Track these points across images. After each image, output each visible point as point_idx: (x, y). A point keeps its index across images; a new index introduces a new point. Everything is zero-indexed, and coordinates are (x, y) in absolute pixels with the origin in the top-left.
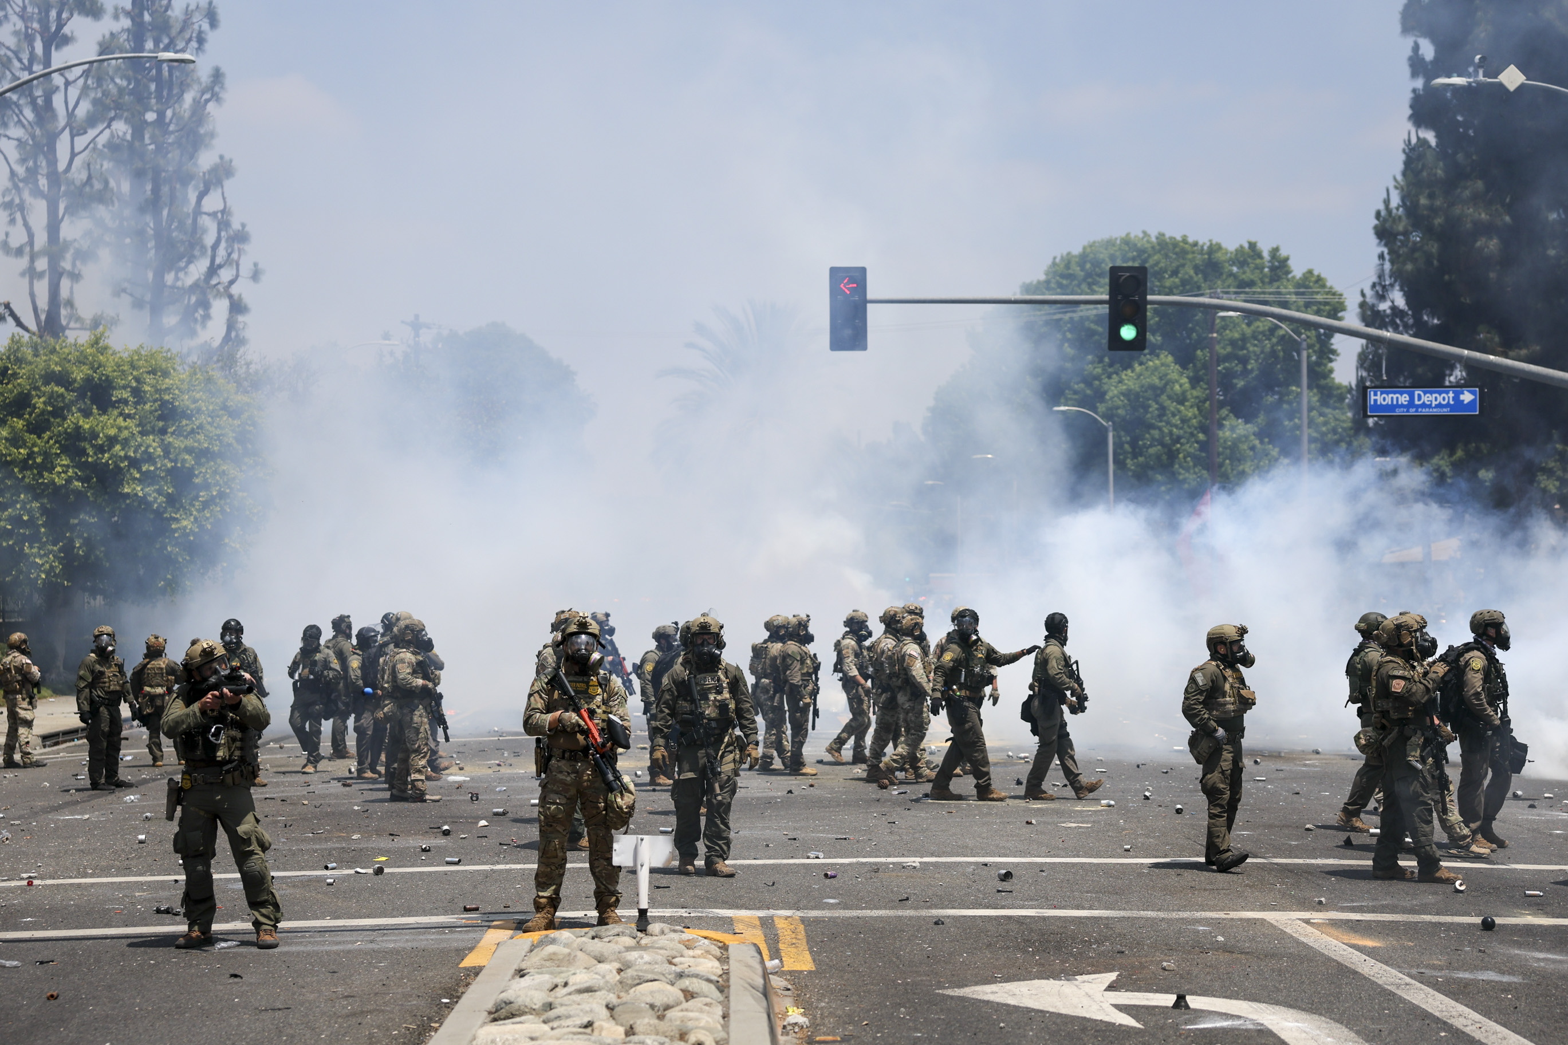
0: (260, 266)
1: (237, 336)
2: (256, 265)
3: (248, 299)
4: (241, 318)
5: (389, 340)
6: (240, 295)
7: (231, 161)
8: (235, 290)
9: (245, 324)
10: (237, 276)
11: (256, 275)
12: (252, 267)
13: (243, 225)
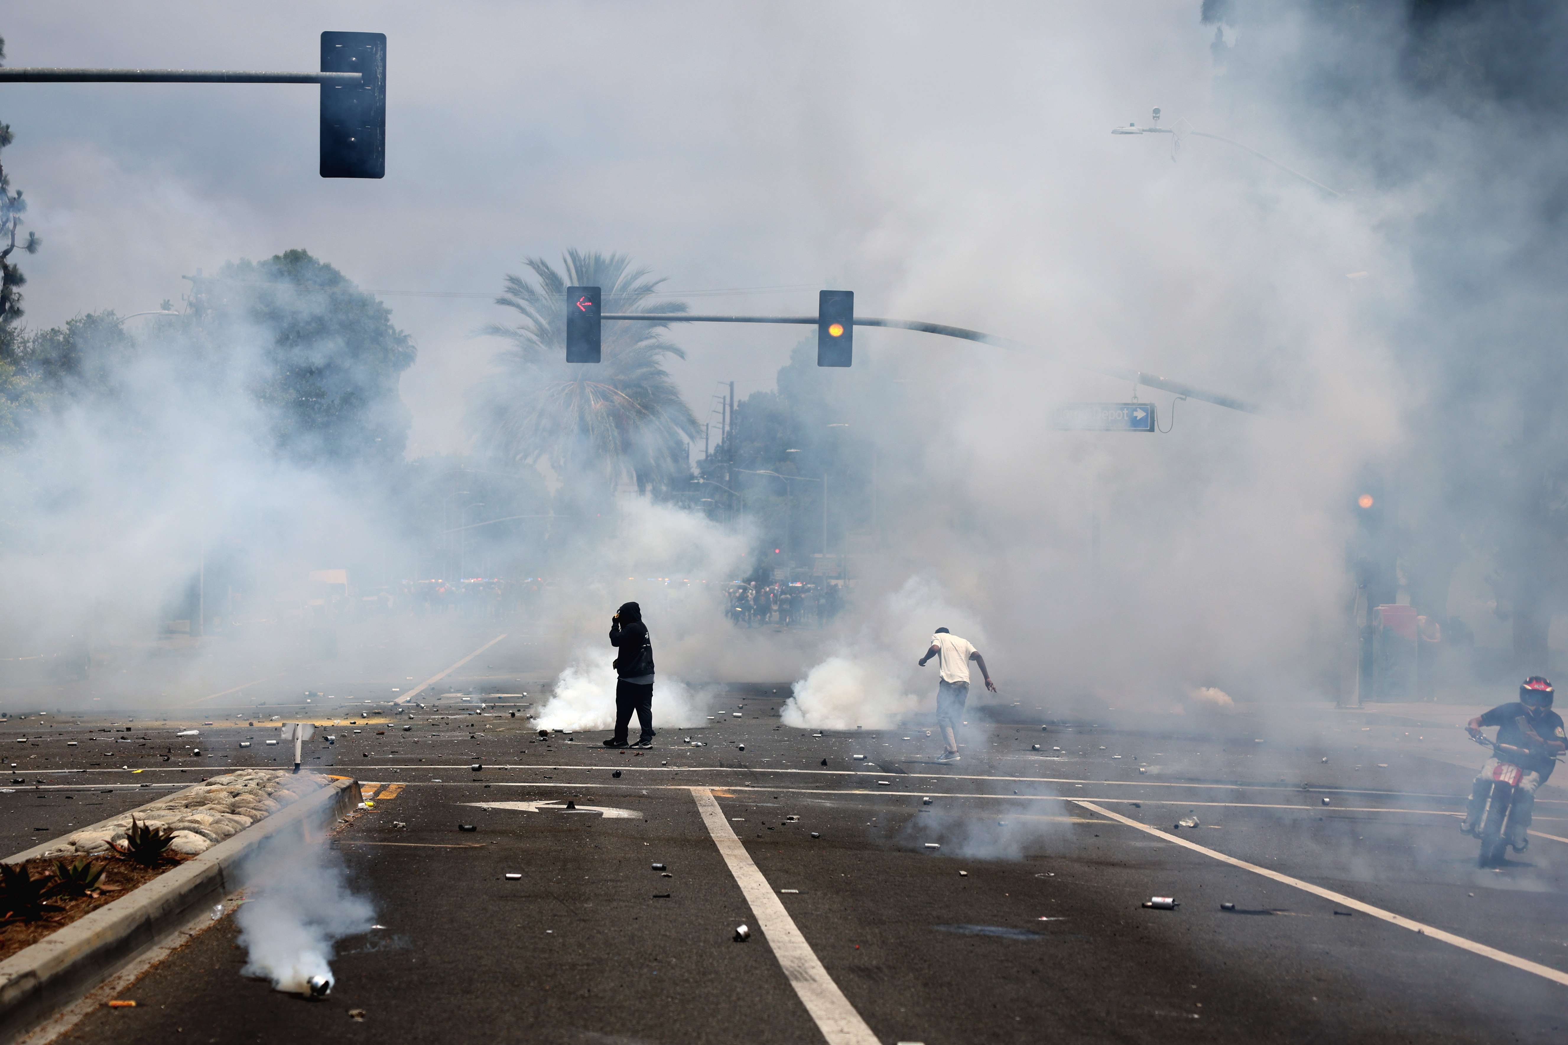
0: (36, 236)
1: (11, 307)
2: (32, 234)
3: (23, 270)
4: (15, 289)
5: (169, 309)
6: (15, 266)
7: (8, 127)
8: (10, 260)
9: (20, 295)
10: (13, 246)
11: (32, 246)
12: (28, 237)
13: (19, 194)
